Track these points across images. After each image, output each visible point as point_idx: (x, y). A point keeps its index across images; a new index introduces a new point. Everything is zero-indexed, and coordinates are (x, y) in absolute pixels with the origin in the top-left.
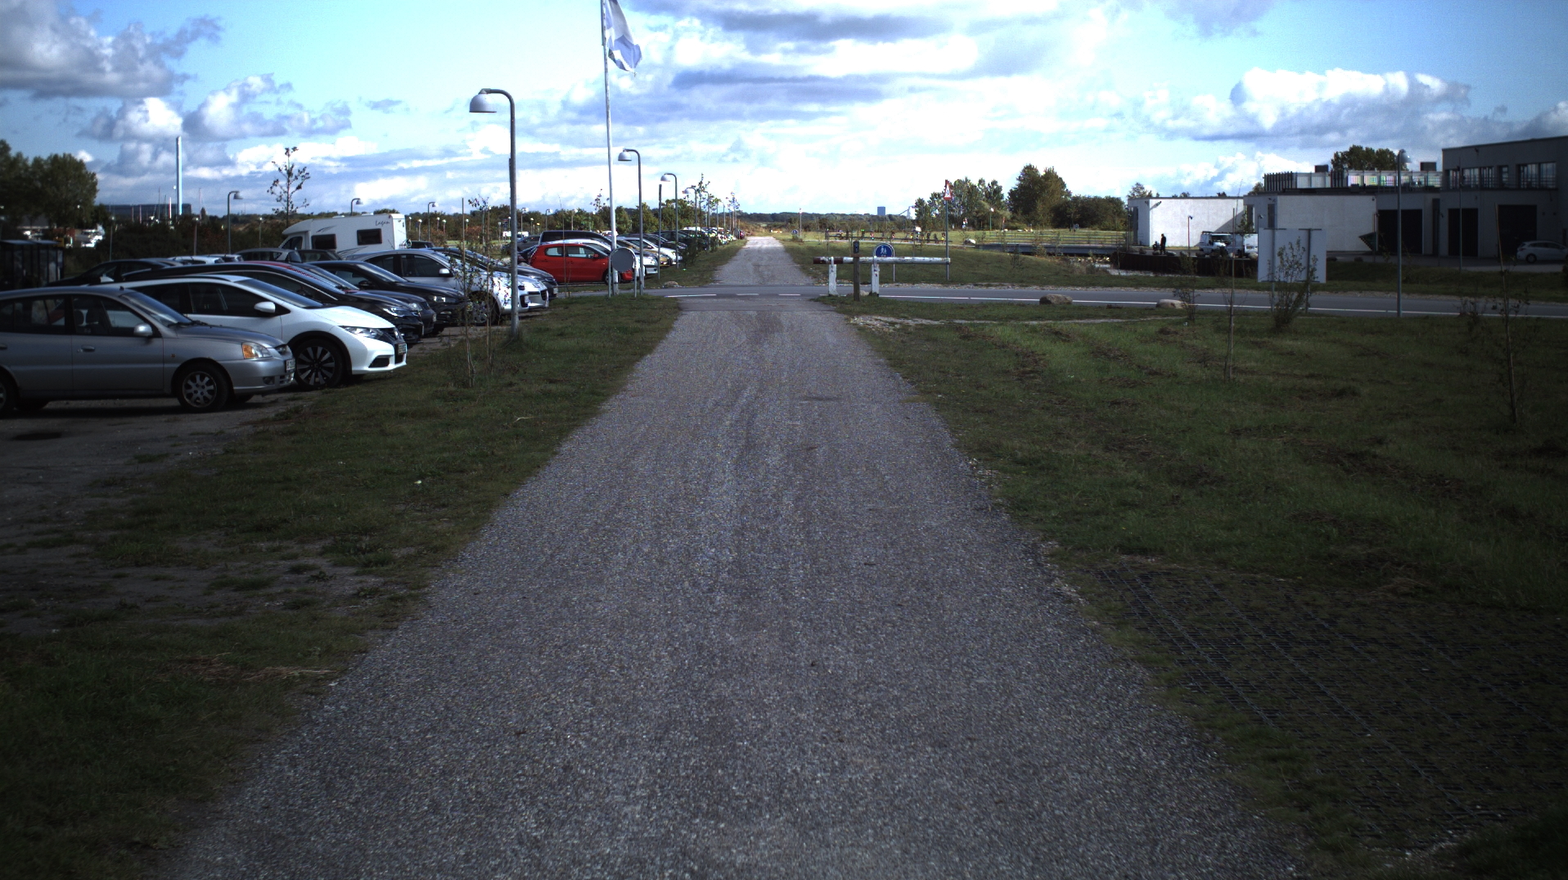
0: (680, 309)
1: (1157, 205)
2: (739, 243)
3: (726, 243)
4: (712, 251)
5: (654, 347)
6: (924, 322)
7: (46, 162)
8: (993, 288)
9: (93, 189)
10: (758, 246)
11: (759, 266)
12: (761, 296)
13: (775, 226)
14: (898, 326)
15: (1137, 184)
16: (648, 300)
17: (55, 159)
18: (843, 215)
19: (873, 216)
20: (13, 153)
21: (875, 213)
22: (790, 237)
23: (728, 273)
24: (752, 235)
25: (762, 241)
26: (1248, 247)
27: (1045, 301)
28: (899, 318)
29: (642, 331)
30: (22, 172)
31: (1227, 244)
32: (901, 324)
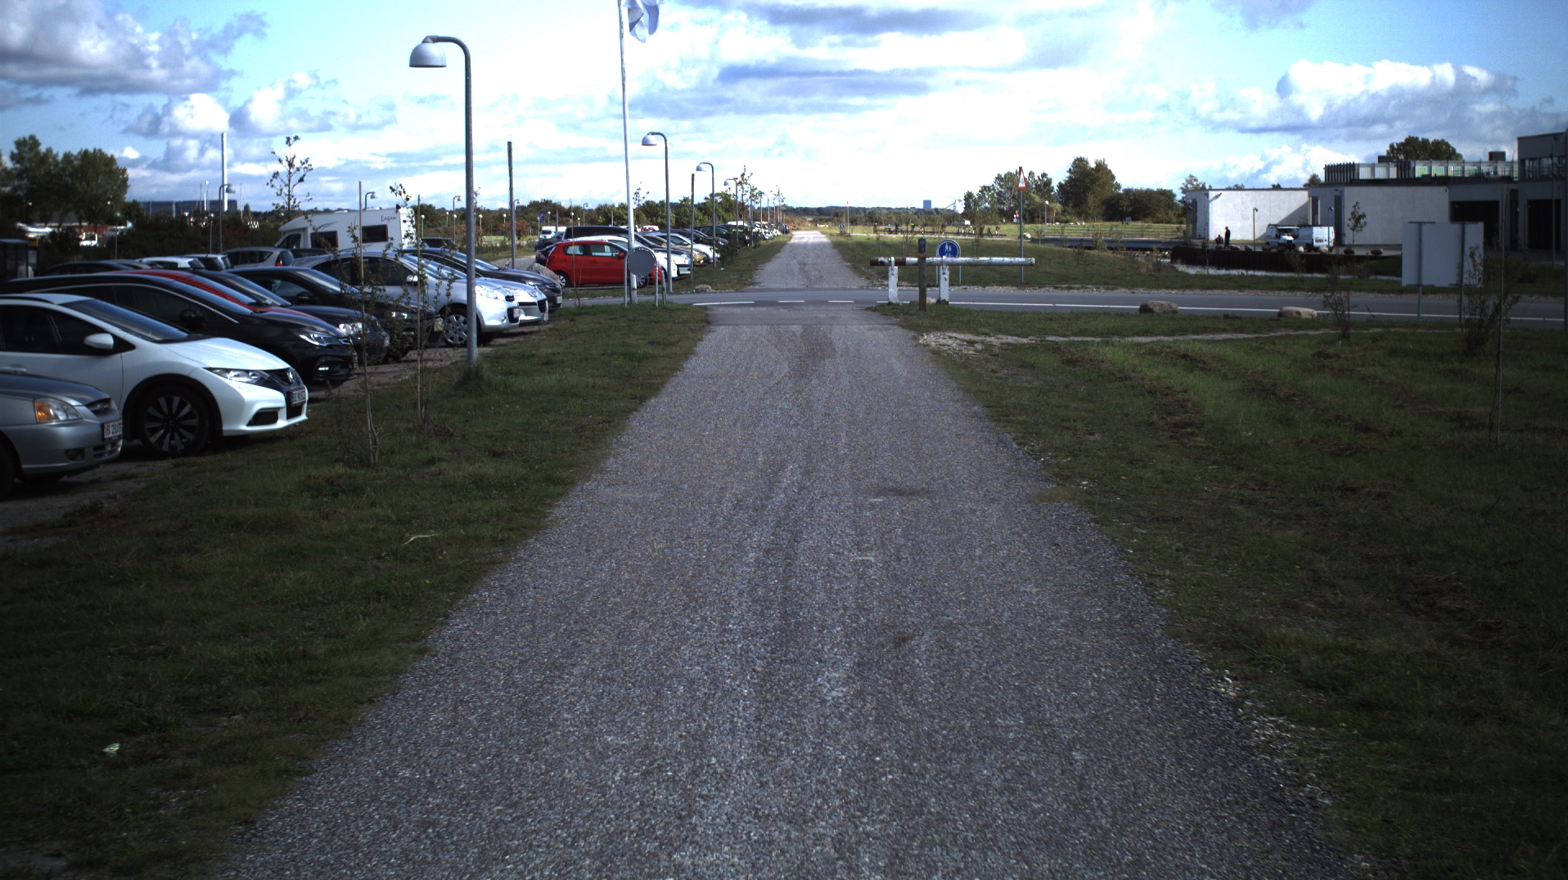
0: (708, 323)
1: (1217, 197)
2: (783, 238)
3: (771, 238)
4: (754, 247)
5: (662, 385)
6: (1011, 339)
7: (76, 158)
8: (1076, 292)
9: (124, 184)
10: (805, 240)
11: (805, 265)
12: (808, 303)
13: (821, 220)
14: (979, 347)
15: (1191, 176)
16: (671, 310)
17: (85, 154)
18: (889, 209)
19: (919, 210)
20: (43, 149)
21: (921, 206)
22: (836, 231)
23: (771, 275)
24: (798, 229)
25: (808, 236)
26: (1318, 241)
27: (1145, 309)
28: (978, 334)
29: (653, 357)
30: (52, 167)
31: (1295, 237)
32: (982, 342)
